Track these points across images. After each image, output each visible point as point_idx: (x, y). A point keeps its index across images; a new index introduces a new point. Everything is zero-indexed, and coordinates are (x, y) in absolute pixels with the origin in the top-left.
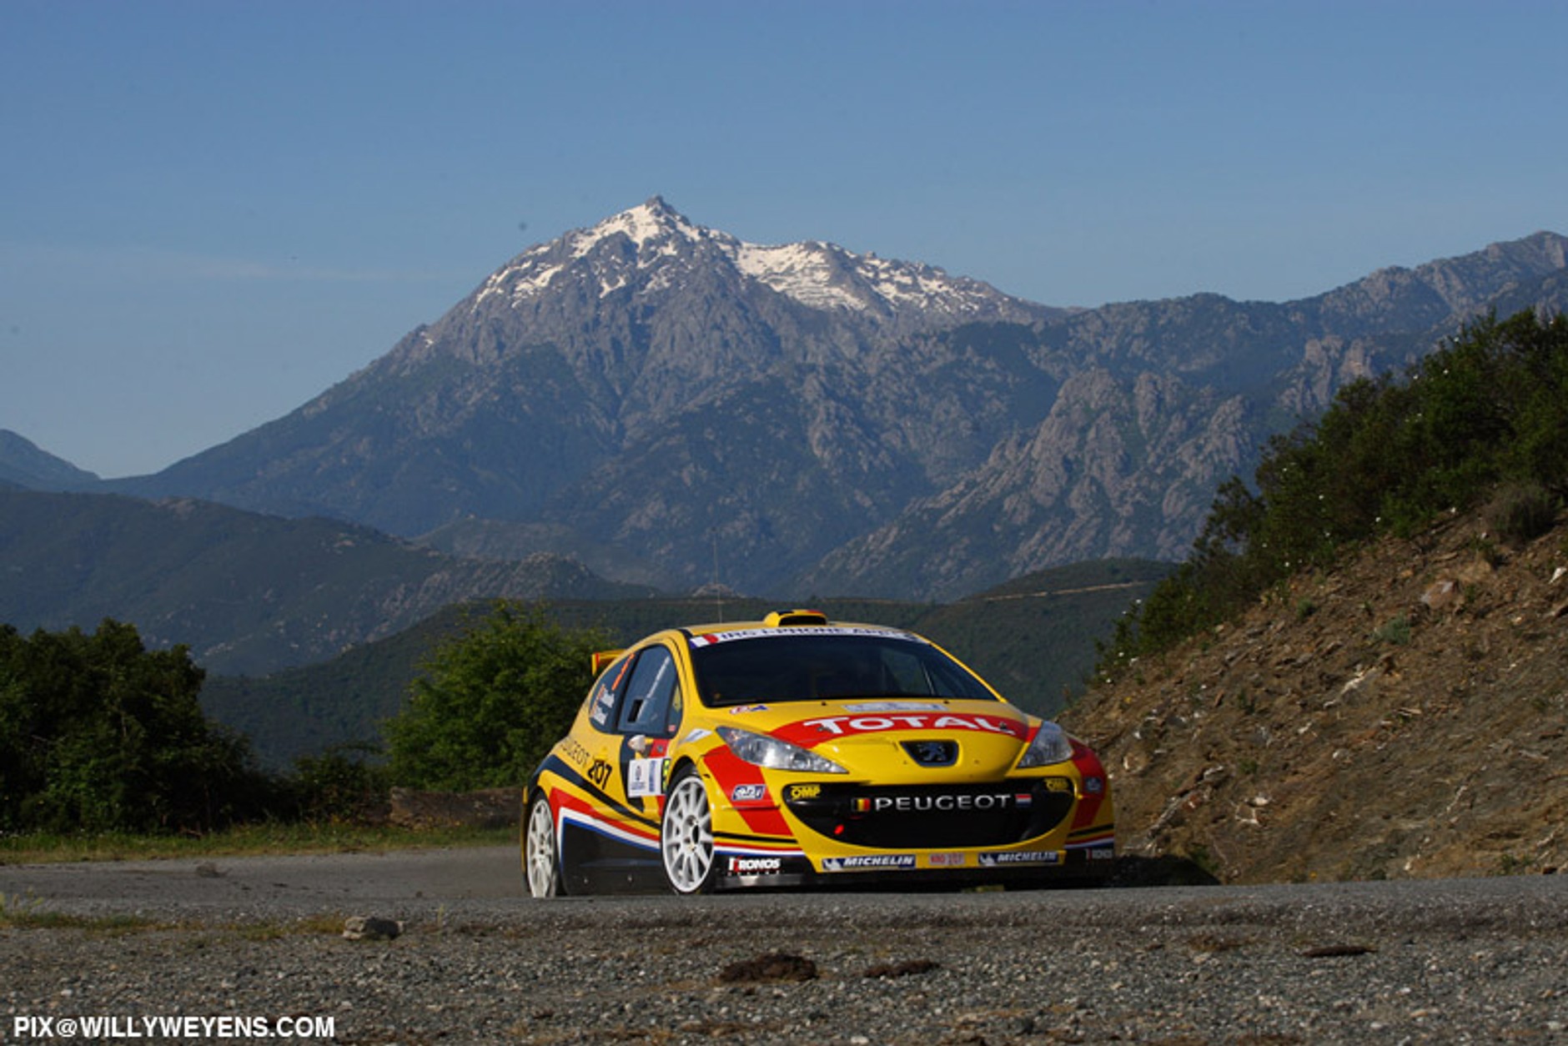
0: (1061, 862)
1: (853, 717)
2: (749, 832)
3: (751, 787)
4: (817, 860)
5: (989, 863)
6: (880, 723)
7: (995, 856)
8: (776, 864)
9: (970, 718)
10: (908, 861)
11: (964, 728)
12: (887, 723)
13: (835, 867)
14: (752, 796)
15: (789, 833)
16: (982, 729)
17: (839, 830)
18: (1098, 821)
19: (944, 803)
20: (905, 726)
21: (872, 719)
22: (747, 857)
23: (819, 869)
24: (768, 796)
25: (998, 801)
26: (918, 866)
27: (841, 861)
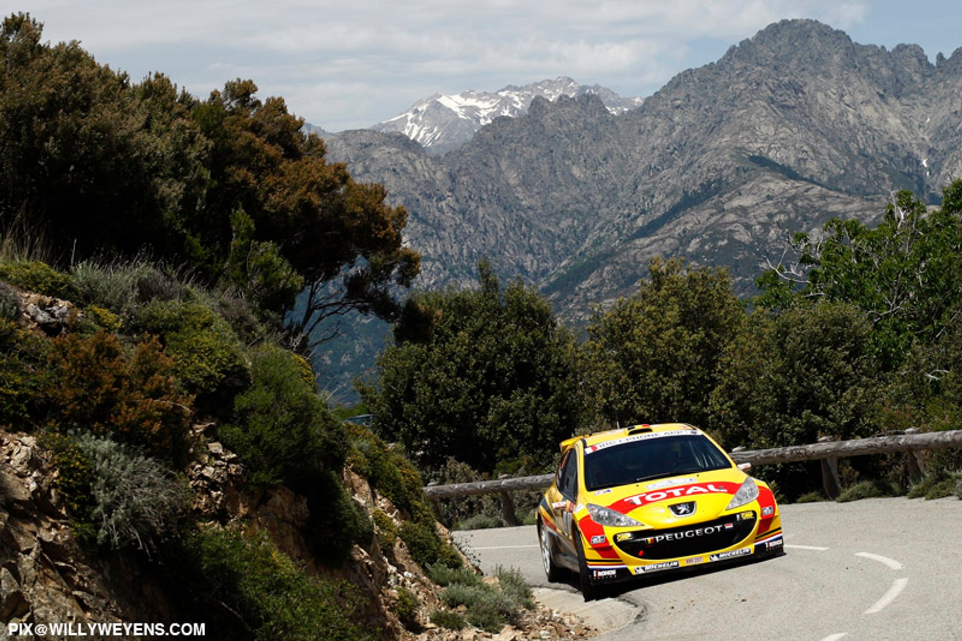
0: (752, 552)
1: (648, 493)
2: (600, 558)
3: (599, 537)
4: (632, 569)
5: (715, 559)
6: (659, 496)
7: (718, 555)
8: (614, 572)
9: (704, 485)
10: (675, 564)
11: (701, 492)
12: (664, 495)
13: (641, 572)
14: (600, 541)
15: (618, 557)
16: (710, 492)
17: (641, 553)
18: (772, 527)
19: (690, 534)
20: (671, 496)
21: (655, 494)
22: (601, 570)
23: (634, 573)
24: (607, 541)
25: (716, 529)
26: (680, 566)
27: (643, 569)
